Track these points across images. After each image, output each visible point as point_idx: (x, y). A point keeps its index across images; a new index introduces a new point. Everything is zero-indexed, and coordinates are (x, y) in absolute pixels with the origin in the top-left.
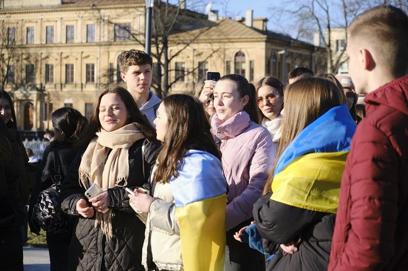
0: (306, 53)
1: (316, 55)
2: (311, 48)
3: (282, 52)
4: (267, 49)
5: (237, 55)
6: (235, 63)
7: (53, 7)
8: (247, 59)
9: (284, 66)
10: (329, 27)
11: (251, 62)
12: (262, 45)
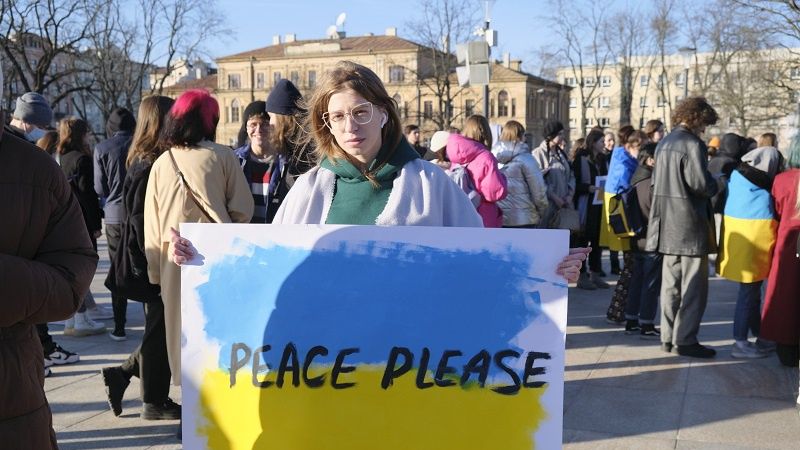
0: (554, 90)
1: (562, 92)
2: (559, 86)
3: (541, 90)
4: (527, 88)
5: (500, 93)
6: (499, 100)
7: (332, 52)
8: (510, 97)
9: (539, 102)
10: (581, 66)
11: (513, 100)
12: (524, 84)
